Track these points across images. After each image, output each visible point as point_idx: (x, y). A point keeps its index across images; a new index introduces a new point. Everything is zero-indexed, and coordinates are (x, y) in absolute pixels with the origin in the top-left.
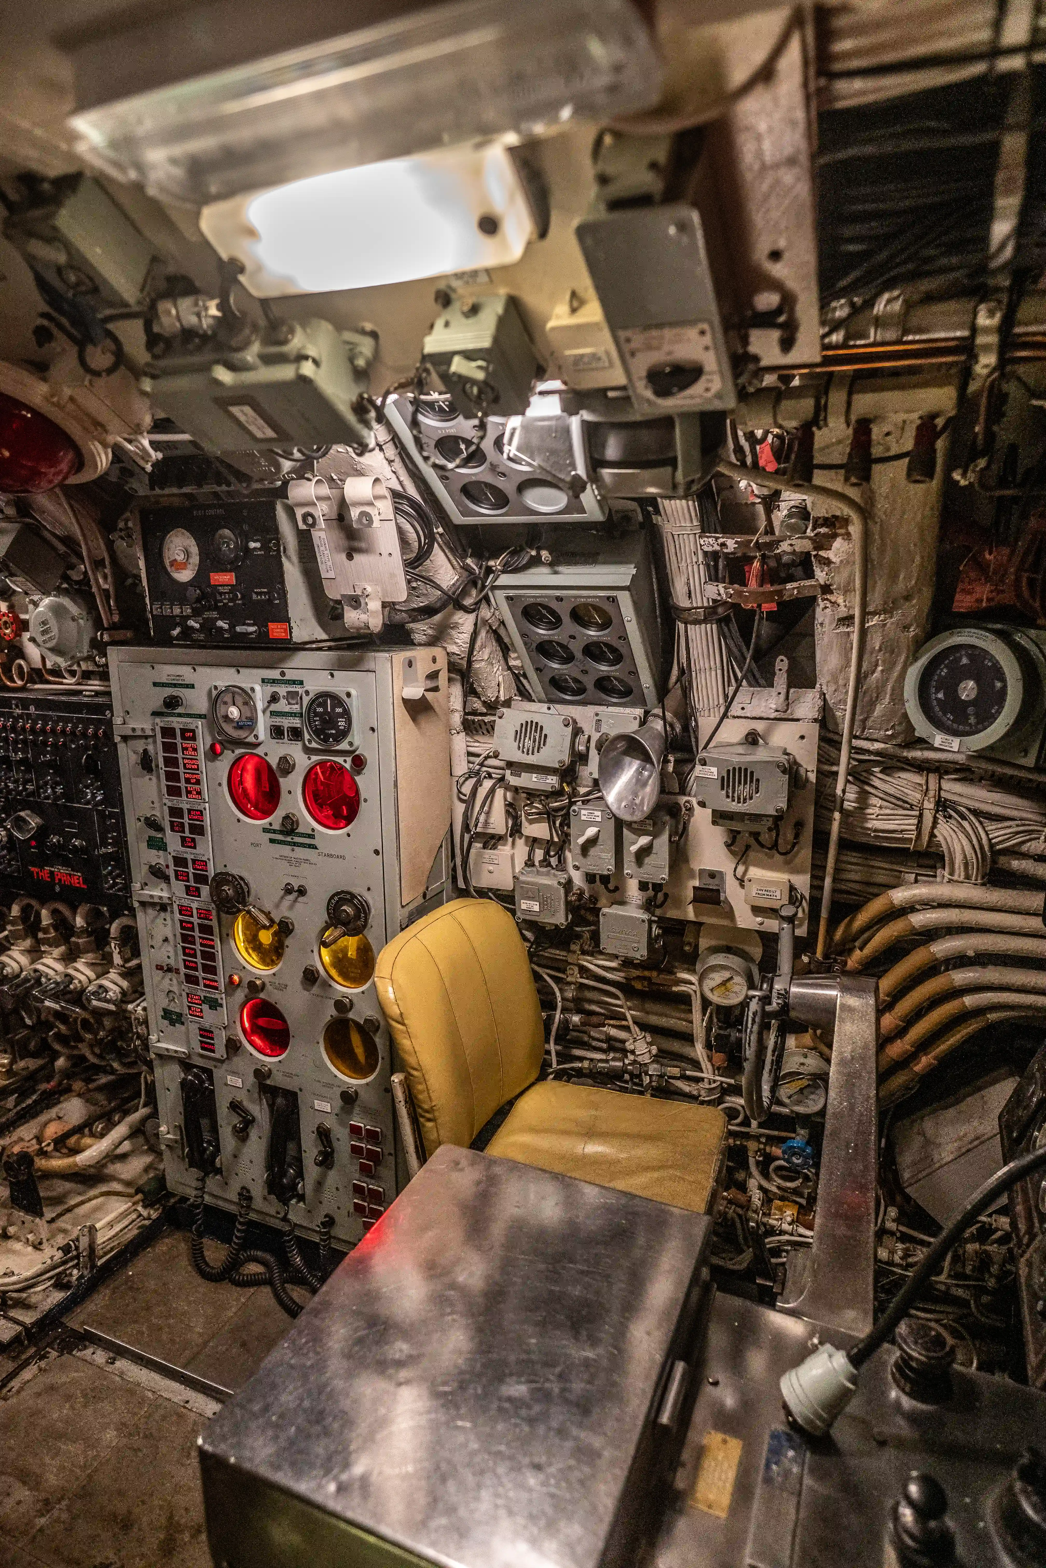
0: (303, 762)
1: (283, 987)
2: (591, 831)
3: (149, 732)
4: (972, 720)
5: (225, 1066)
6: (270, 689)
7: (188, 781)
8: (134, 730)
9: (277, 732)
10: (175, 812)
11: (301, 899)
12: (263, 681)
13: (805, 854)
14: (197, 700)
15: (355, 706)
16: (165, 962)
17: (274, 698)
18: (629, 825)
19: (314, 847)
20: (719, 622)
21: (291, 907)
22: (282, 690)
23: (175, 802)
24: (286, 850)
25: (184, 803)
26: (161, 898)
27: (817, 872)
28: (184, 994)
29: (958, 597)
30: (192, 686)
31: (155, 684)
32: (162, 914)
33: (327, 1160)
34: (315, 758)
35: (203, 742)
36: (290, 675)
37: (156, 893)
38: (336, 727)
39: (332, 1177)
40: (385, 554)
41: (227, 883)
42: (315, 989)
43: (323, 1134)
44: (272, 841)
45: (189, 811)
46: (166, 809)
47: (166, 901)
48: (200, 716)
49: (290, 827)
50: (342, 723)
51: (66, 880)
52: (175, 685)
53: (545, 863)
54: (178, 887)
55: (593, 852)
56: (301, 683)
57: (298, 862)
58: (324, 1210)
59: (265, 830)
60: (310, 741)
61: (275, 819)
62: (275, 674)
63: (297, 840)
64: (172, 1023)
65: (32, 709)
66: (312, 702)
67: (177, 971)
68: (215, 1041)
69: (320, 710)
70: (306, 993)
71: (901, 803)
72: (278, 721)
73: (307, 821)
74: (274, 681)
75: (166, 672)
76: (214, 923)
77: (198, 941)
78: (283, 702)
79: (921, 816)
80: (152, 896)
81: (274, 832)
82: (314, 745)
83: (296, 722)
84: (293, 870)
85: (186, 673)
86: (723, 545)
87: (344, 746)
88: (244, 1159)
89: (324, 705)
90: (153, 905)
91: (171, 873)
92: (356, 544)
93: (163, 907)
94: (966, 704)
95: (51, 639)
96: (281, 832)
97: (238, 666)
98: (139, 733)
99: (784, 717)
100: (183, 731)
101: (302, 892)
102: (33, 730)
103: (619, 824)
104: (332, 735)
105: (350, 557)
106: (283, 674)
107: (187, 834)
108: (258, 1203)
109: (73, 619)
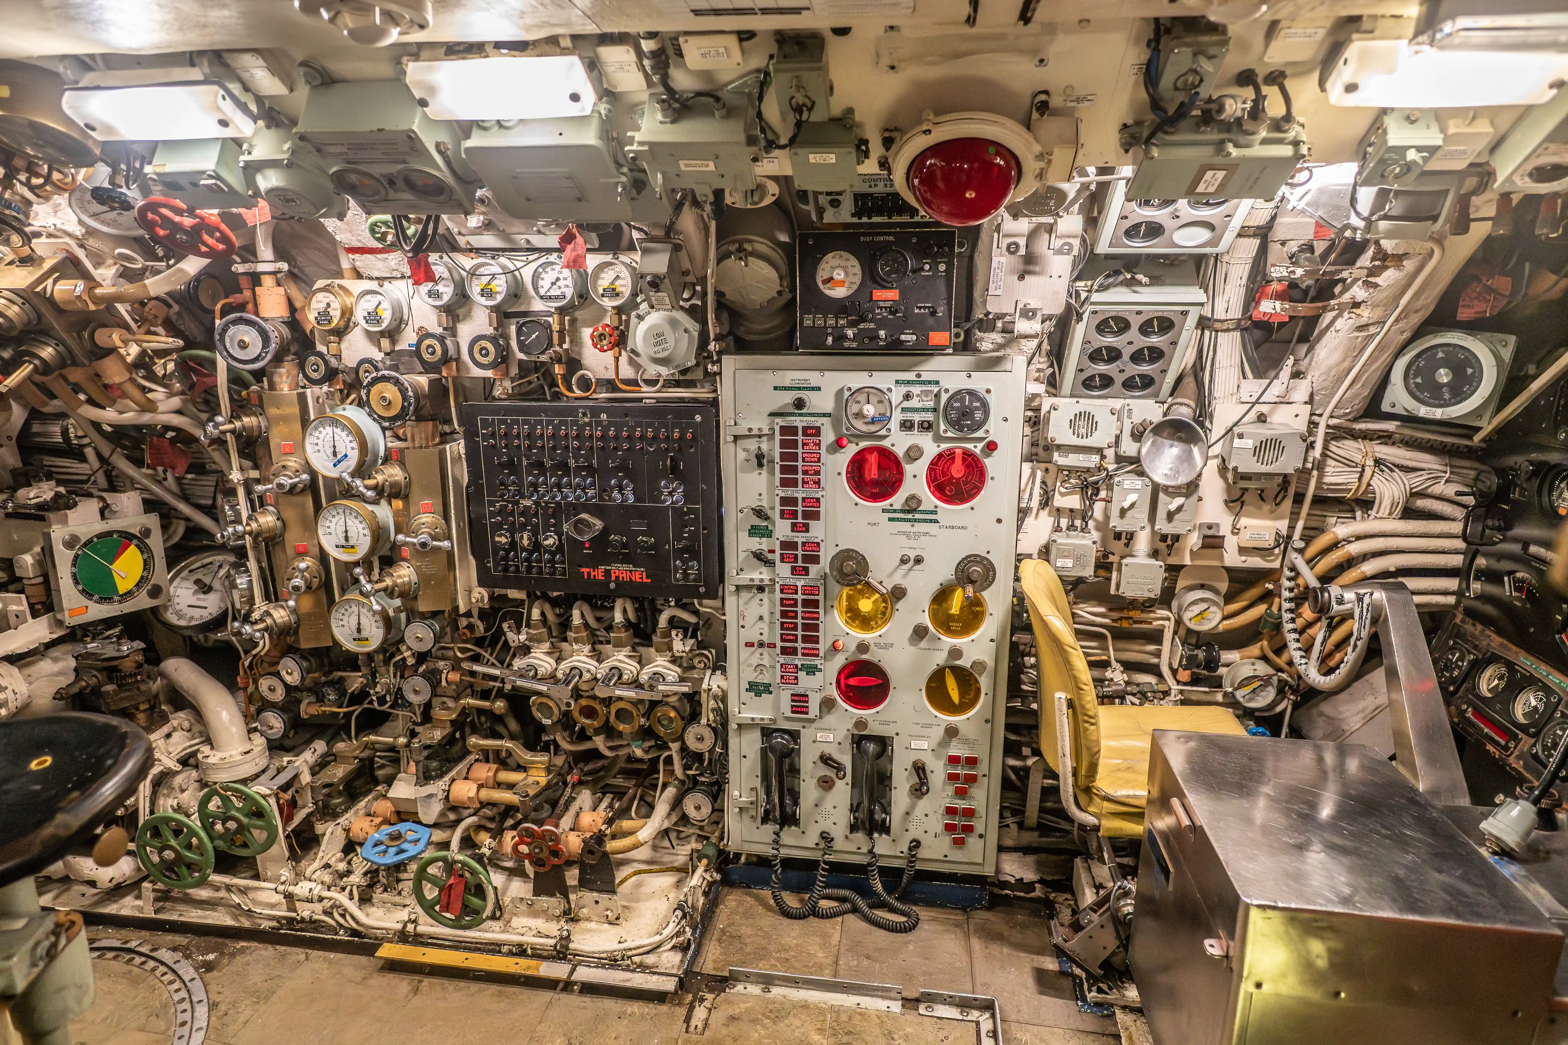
0: (931, 449)
1: (888, 646)
2: (1132, 498)
3: (766, 431)
4: (1447, 396)
5: (815, 725)
6: (904, 389)
7: (805, 472)
8: (750, 430)
9: (907, 426)
10: (785, 501)
11: (917, 567)
12: (897, 382)
13: (1288, 504)
14: (823, 402)
15: (992, 400)
16: (755, 639)
17: (907, 397)
18: (1166, 489)
19: (936, 521)
20: (1242, 330)
21: (905, 576)
22: (916, 390)
23: (790, 492)
24: (906, 527)
25: (799, 493)
26: (762, 580)
27: (1294, 516)
28: (778, 666)
29: (1460, 310)
30: (819, 389)
31: (776, 388)
32: (760, 596)
33: (920, 789)
34: (944, 446)
35: (828, 436)
36: (925, 376)
37: (756, 576)
38: (972, 418)
39: (924, 805)
40: (1055, 276)
41: (851, 558)
42: (923, 644)
43: (919, 769)
44: (890, 519)
45: (804, 499)
46: (778, 499)
47: (767, 582)
48: (824, 415)
49: (912, 506)
50: (978, 415)
51: (626, 577)
52: (799, 389)
53: (1071, 527)
54: (784, 570)
55: (1129, 514)
56: (937, 383)
57: (917, 535)
58: (910, 836)
59: (884, 511)
60: (945, 431)
61: (898, 500)
62: (911, 376)
63: (917, 516)
64: (758, 694)
65: (604, 416)
66: (950, 399)
67: (772, 646)
68: (810, 704)
69: (957, 405)
70: (913, 648)
71: (1348, 463)
72: (909, 416)
73: (929, 500)
74: (909, 382)
75: (790, 377)
76: (821, 598)
77: (800, 615)
78: (916, 399)
79: (1363, 471)
80: (752, 580)
81: (895, 511)
82: (949, 434)
83: (930, 417)
84: (912, 543)
85: (814, 377)
86: (1293, 272)
87: (980, 434)
88: (828, 805)
89: (962, 400)
90: (748, 588)
91: (777, 557)
92: (1031, 268)
93: (761, 589)
94: (1443, 385)
95: (664, 350)
96: (903, 511)
97: (870, 370)
98: (755, 432)
99: (1284, 401)
100: (805, 429)
101: (919, 561)
102: (603, 438)
103: (1156, 489)
104: (967, 426)
105: (1021, 277)
106: (919, 376)
107: (800, 520)
108: (839, 844)
109: (686, 331)
